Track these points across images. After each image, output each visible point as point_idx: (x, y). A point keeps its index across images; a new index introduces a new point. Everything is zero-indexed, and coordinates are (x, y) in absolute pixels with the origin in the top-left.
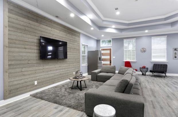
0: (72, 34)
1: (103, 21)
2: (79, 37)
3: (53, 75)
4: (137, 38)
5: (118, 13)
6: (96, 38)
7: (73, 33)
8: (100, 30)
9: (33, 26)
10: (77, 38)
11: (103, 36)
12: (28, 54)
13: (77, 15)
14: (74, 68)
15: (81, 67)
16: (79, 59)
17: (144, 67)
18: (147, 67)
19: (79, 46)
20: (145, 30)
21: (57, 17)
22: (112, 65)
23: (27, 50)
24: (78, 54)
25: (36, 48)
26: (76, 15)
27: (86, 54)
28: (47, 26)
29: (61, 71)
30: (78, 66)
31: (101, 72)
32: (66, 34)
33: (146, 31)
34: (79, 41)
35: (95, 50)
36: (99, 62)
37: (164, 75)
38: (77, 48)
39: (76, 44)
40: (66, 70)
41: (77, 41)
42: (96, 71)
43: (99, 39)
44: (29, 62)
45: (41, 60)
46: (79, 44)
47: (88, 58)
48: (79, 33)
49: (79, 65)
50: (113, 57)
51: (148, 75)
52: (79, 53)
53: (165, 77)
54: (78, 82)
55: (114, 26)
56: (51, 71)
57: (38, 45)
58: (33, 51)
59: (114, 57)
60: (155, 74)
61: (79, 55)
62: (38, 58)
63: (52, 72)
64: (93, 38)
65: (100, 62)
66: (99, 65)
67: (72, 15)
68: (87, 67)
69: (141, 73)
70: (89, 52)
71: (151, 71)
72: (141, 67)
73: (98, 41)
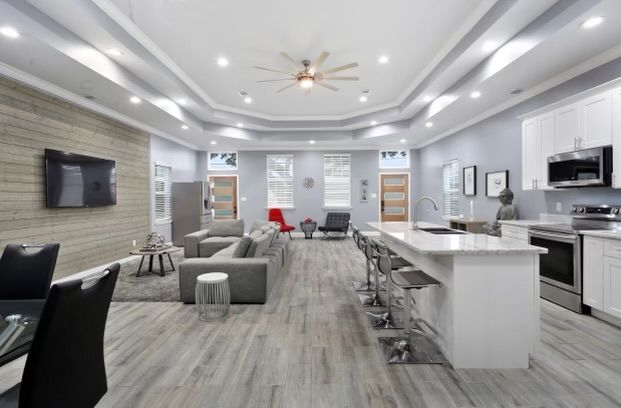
0: (129, 139)
1: (214, 110)
2: (147, 145)
3: (78, 249)
4: (296, 153)
5: (248, 100)
6: (195, 148)
7: (131, 135)
8: (206, 132)
9: (23, 124)
10: (141, 149)
11: (214, 143)
12: (14, 196)
13: (146, 99)
14: (135, 231)
15: (153, 225)
16: (149, 204)
17: (309, 221)
18: (314, 220)
19: (147, 170)
20: (309, 139)
21: (90, 98)
22: (238, 218)
23: (10, 186)
24: (145, 192)
25: (32, 178)
26: (143, 100)
27: (167, 192)
28: (60, 119)
29: (100, 237)
30: (146, 223)
31: (208, 236)
32: (110, 138)
33: (312, 142)
34: (148, 157)
35: (192, 181)
36: (204, 211)
37: (343, 234)
38: (143, 175)
39: (138, 164)
40: (113, 234)
41: (141, 157)
42: (197, 234)
43: (203, 149)
44: (17, 216)
45: (47, 211)
46: (148, 163)
47: (174, 201)
48: (148, 135)
49: (149, 220)
50: (241, 199)
51: (316, 238)
52: (148, 189)
53: (343, 238)
54: (152, 257)
55: (240, 125)
56: (73, 237)
57: (37, 170)
58: (27, 187)
59: (244, 199)
60: (330, 234)
61: (149, 195)
62: (37, 205)
63: (76, 241)
64: (186, 147)
65: (207, 211)
66: (203, 219)
67: (135, 100)
68: (170, 226)
69: (303, 235)
70: (175, 186)
71: (321, 229)
72: (303, 220)
73: (200, 155)
